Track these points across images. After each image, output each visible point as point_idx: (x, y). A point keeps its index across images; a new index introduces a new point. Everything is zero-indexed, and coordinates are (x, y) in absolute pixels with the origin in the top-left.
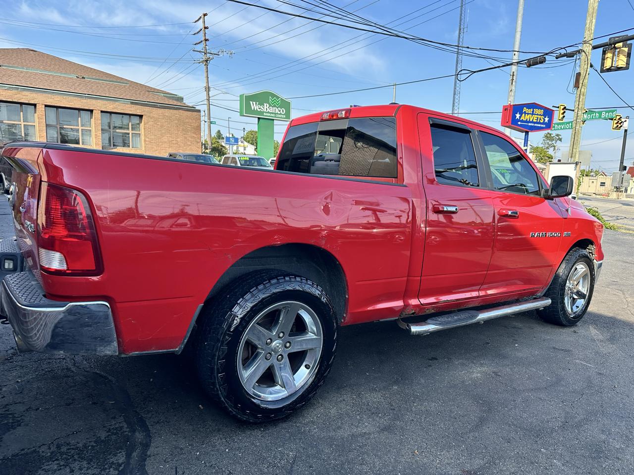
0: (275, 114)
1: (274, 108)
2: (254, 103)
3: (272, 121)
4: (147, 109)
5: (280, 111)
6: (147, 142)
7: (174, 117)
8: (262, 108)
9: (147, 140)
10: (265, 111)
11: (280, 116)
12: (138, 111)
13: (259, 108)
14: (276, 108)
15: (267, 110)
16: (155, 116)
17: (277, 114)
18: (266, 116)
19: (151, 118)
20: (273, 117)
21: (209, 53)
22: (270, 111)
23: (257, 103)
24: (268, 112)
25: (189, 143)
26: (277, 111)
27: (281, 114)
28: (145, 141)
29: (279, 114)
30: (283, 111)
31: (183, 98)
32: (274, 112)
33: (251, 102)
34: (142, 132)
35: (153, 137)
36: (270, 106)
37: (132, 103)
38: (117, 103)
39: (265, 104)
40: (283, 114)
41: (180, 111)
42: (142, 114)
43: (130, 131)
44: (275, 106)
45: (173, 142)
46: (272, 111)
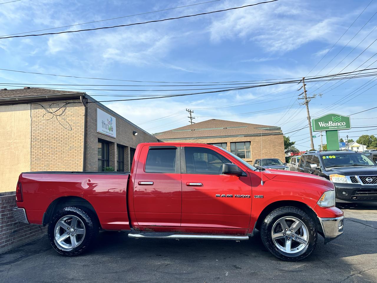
0: (338, 126)
1: (336, 123)
2: (321, 123)
3: (336, 131)
4: (253, 138)
5: (341, 124)
6: (253, 155)
7: (267, 140)
8: (327, 124)
9: (253, 153)
10: (330, 126)
11: (342, 127)
12: (248, 140)
13: (325, 125)
14: (338, 123)
15: (331, 125)
16: (257, 140)
17: (340, 126)
18: (331, 129)
19: (255, 142)
20: (337, 129)
21: (308, 98)
22: (334, 125)
23: (324, 122)
24: (333, 126)
25: (277, 152)
26: (339, 124)
27: (342, 126)
28: (252, 154)
29: (341, 126)
30: (344, 124)
31: (280, 128)
32: (337, 125)
33: (319, 123)
34: (251, 150)
35: (256, 152)
36: (333, 122)
37: (245, 136)
38: (238, 138)
39: (329, 122)
40: (344, 126)
41: (271, 136)
42: (250, 141)
43: (245, 150)
44: (337, 122)
45: (268, 153)
46: (335, 125)
